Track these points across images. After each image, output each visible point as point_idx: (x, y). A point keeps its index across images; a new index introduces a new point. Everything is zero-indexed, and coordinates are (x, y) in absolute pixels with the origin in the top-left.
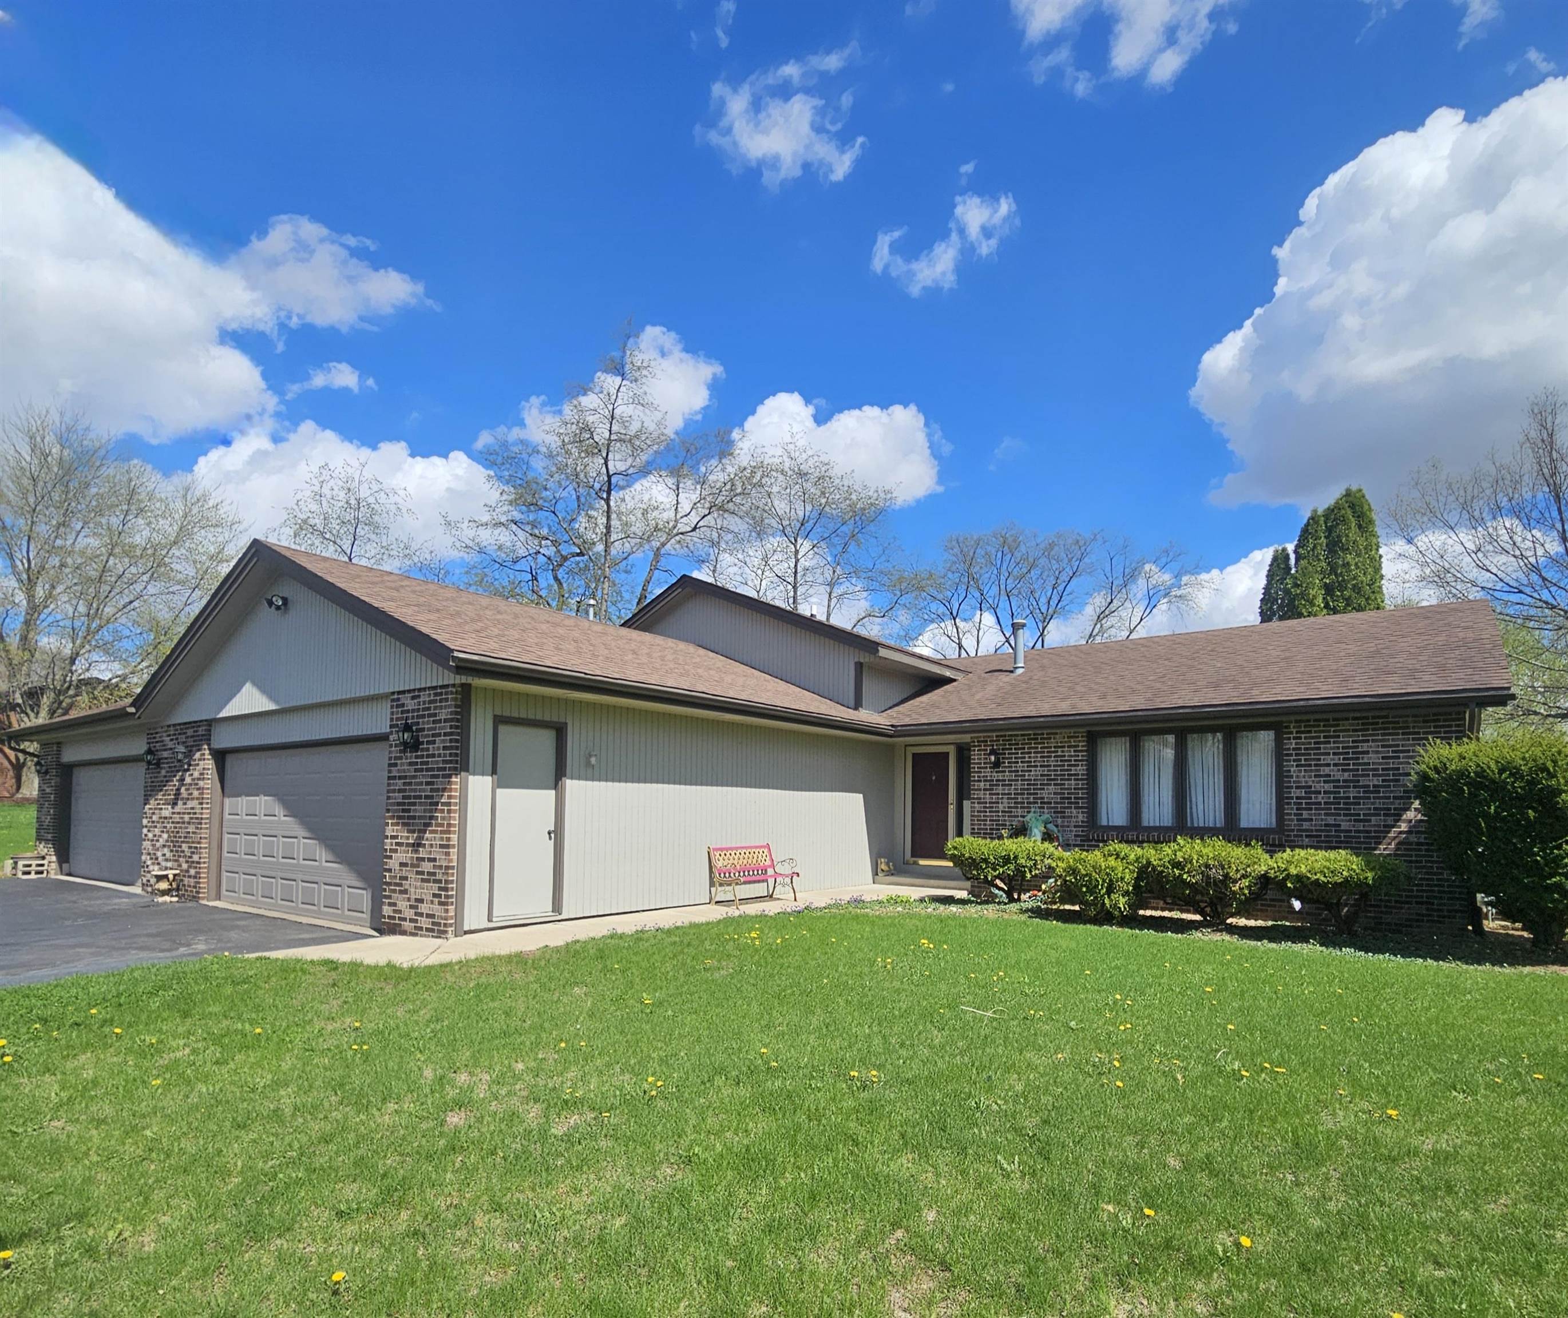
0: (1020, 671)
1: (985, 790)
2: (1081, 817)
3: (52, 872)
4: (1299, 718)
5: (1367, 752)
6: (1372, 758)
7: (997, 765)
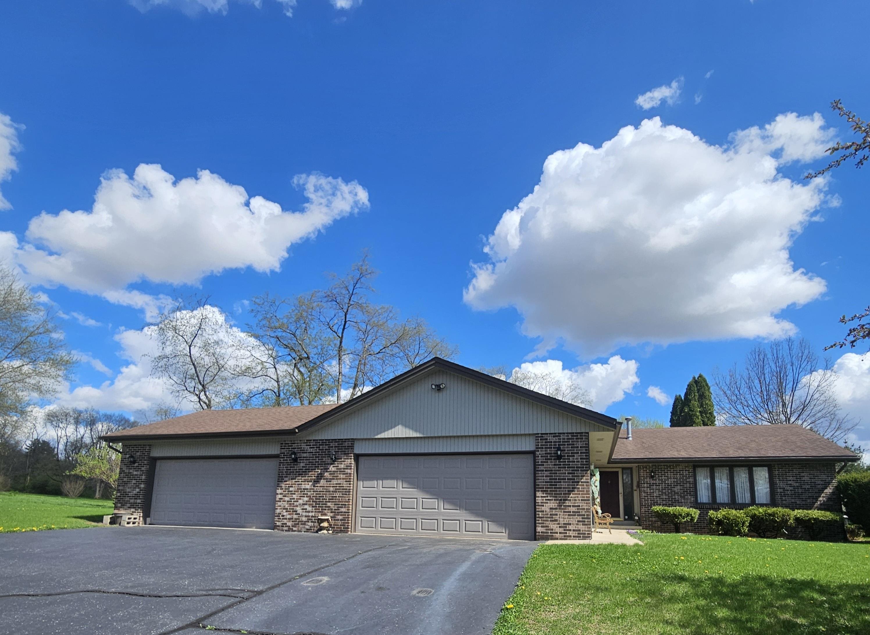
0: (630, 439)
1: (647, 487)
2: (692, 499)
3: (141, 523)
4: (779, 463)
5: (804, 476)
6: (806, 478)
7: (652, 477)
